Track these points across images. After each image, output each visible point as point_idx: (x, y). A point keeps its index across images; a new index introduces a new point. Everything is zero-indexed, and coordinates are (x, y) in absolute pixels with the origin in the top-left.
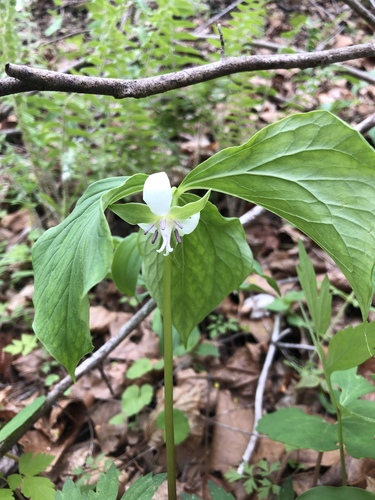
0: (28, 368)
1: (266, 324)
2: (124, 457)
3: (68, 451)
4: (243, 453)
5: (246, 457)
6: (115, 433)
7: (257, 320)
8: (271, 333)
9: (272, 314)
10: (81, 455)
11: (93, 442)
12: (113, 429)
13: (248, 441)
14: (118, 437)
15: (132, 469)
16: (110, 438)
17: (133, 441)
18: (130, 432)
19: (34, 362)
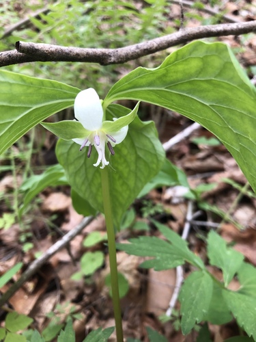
0: (9, 238)
1: (182, 207)
2: (82, 303)
3: (41, 300)
4: (169, 300)
5: (172, 303)
6: (75, 285)
7: (176, 205)
8: (185, 214)
9: (186, 201)
10: (50, 302)
11: (60, 292)
12: (71, 283)
13: (172, 292)
14: (78, 288)
15: (88, 312)
16: (71, 289)
17: (88, 291)
18: (86, 285)
19: (13, 234)
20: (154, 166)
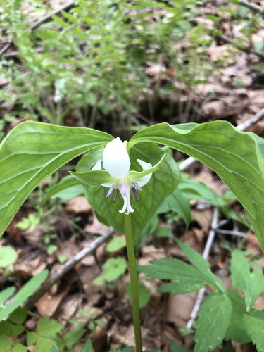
0: (34, 239)
1: (208, 214)
2: (105, 308)
3: (64, 301)
4: (191, 311)
5: (193, 315)
6: (97, 289)
7: (201, 211)
8: (211, 221)
9: (212, 208)
10: (73, 304)
11: (82, 296)
12: (94, 287)
13: (194, 303)
14: (100, 292)
15: (110, 317)
16: (93, 293)
17: (110, 296)
18: (108, 290)
19: (38, 234)
20: (170, 185)
